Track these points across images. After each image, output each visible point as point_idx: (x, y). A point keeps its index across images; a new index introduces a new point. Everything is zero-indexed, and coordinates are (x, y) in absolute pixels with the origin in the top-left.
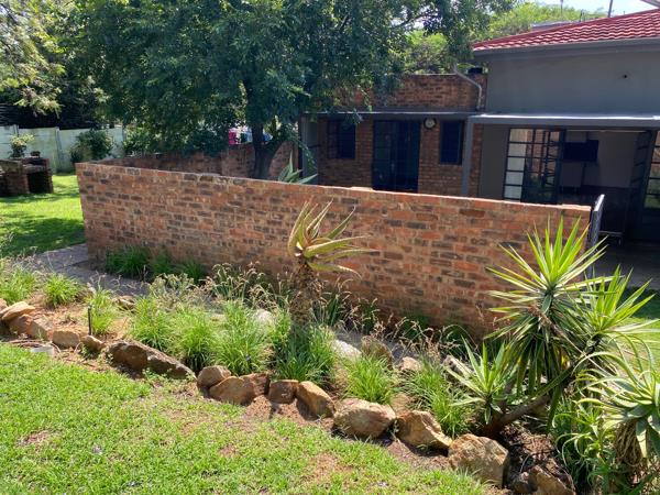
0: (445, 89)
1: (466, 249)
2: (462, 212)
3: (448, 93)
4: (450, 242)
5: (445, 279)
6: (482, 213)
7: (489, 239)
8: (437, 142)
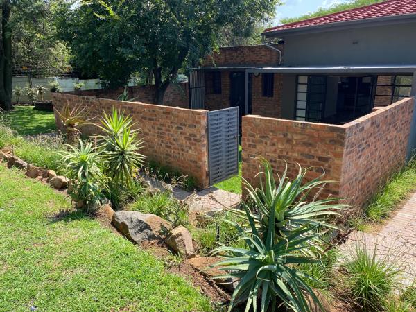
0: (264, 53)
1: (167, 130)
2: (164, 113)
3: (265, 55)
4: (162, 127)
5: (163, 144)
6: (169, 113)
7: (173, 125)
8: (260, 84)
